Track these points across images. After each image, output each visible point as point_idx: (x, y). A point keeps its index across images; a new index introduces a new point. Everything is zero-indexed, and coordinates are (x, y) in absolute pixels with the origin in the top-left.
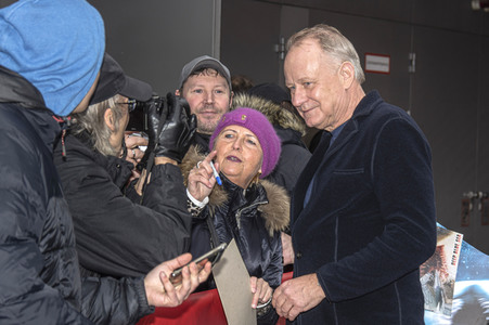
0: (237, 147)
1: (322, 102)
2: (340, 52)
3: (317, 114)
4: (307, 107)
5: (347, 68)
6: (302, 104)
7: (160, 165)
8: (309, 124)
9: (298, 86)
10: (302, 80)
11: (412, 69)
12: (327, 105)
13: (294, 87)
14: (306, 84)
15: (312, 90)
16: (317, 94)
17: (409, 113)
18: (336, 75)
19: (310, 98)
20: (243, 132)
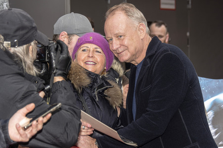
0: (91, 56)
1: (129, 47)
2: (137, 18)
3: (126, 54)
4: (120, 50)
5: (141, 27)
6: (117, 49)
7: (59, 82)
8: (122, 61)
9: (114, 39)
10: (117, 34)
11: (189, 6)
12: (132, 49)
13: (111, 39)
14: (119, 37)
15: (123, 40)
16: (126, 42)
17: (188, 34)
18: (136, 30)
19: (121, 45)
20: (92, 47)
